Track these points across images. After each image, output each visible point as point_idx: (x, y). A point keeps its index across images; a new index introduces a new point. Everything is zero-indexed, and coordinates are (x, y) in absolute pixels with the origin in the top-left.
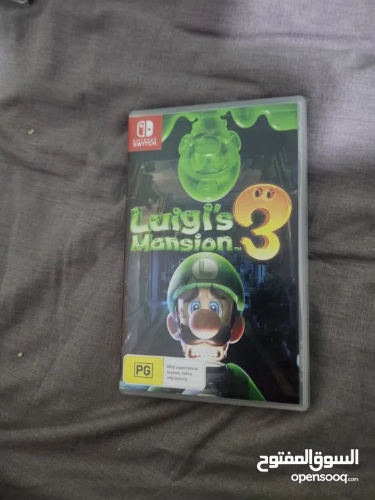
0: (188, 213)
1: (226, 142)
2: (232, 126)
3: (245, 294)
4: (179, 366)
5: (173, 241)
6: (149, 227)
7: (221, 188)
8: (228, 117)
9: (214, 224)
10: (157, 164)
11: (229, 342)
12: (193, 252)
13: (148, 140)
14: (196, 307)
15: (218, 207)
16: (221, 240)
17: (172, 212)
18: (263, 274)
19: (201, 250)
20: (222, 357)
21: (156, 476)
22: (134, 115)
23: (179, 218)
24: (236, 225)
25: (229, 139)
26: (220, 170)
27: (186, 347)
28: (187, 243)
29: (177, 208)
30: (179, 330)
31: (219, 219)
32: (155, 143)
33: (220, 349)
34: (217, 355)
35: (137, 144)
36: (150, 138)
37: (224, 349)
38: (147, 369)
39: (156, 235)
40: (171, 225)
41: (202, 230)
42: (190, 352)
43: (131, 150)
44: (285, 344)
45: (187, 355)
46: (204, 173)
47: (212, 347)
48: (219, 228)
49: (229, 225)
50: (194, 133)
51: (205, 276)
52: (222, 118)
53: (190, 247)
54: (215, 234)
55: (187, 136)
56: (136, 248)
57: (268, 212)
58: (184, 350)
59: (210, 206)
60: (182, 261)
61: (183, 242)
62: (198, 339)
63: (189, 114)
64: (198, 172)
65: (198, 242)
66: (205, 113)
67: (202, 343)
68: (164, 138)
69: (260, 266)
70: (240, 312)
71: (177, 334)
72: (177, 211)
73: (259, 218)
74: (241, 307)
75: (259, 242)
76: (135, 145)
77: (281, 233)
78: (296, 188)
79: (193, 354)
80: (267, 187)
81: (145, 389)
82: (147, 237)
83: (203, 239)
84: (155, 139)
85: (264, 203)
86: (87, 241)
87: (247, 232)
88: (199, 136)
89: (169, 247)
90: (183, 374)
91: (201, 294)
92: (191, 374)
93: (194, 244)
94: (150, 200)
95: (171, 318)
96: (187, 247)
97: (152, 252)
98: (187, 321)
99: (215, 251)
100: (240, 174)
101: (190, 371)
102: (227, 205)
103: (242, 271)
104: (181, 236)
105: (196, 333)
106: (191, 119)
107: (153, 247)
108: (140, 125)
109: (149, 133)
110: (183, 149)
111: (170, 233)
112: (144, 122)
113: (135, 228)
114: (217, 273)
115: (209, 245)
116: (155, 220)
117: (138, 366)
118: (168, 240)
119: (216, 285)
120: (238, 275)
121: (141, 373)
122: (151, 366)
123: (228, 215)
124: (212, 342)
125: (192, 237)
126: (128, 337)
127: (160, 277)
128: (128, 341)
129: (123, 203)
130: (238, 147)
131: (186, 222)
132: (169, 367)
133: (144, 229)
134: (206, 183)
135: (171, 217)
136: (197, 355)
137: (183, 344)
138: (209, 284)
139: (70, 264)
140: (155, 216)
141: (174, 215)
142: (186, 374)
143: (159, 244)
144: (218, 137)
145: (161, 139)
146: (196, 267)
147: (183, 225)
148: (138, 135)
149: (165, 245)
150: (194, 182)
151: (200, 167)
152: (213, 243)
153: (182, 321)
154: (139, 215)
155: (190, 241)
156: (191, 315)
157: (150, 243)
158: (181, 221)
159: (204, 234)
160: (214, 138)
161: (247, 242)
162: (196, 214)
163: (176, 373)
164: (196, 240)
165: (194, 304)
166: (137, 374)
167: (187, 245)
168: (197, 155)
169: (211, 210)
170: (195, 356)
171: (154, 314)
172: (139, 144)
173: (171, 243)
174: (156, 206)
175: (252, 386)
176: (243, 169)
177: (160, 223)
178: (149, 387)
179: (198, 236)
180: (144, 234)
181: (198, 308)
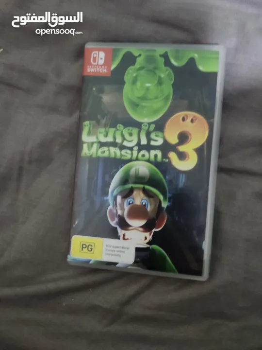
0: (129, 130)
1: (162, 76)
2: (167, 63)
3: (168, 195)
4: (115, 245)
5: (116, 151)
6: (97, 138)
7: (156, 112)
8: (165, 56)
9: (149, 139)
10: (107, 88)
11: (154, 230)
12: (131, 160)
13: (100, 67)
14: (131, 202)
15: (153, 127)
16: (153, 153)
17: (116, 128)
18: (184, 180)
19: (137, 159)
20: (148, 240)
21: (92, 324)
22: (89, 46)
23: (122, 132)
24: (165, 142)
25: (165, 73)
26: (156, 98)
27: (121, 232)
28: (126, 153)
29: (121, 125)
30: (117, 219)
31: (153, 136)
32: (105, 71)
33: (147, 234)
34: (144, 239)
35: (90, 70)
36: (102, 65)
37: (150, 235)
38: (90, 247)
39: (102, 145)
40: (115, 138)
41: (138, 144)
42: (124, 235)
43: (85, 74)
44: (195, 233)
45: (121, 237)
46: (144, 98)
47: (140, 232)
48: (153, 143)
49: (160, 142)
50: (137, 65)
51: (139, 179)
52: (161, 56)
53: (129, 157)
54: (149, 147)
55: (132, 67)
56: (85, 154)
57: (190, 134)
58: (119, 234)
59: (146, 126)
60: (122, 167)
61: (124, 152)
62: (131, 226)
63: (134, 49)
64: (139, 98)
65: (135, 153)
66: (148, 50)
67: (134, 229)
68: (113, 67)
69: (181, 175)
70: (163, 208)
71: (115, 222)
72: (120, 127)
73: (184, 138)
74: (165, 205)
75: (182, 156)
76: (89, 70)
77: (199, 151)
78: (213, 117)
79: (126, 237)
80: (191, 114)
81: (88, 262)
82: (95, 146)
83: (139, 151)
84: (106, 67)
85: (188, 127)
86: (45, 145)
87: (174, 148)
88: (141, 68)
89: (113, 155)
90: (118, 251)
91: (135, 193)
92: (124, 252)
93: (132, 154)
94: (99, 116)
95: (111, 210)
96: (126, 156)
97: (98, 158)
98: (124, 212)
99: (149, 161)
100: (172, 103)
101: (123, 250)
102: (160, 126)
103: (167, 177)
104: (122, 147)
105: (130, 222)
106: (136, 54)
107: (100, 154)
108: (94, 54)
109: (101, 62)
110: (128, 77)
111: (114, 144)
112: (97, 52)
113: (85, 137)
114: (148, 177)
115: (143, 156)
116: (102, 133)
117: (83, 245)
118: (112, 149)
119: (147, 187)
120: (164, 180)
121: (85, 250)
122: (93, 245)
123: (160, 134)
124: (141, 229)
125: (131, 149)
126: (76, 223)
127: (103, 177)
128: (76, 226)
129: (76, 116)
130: (171, 80)
131: (127, 136)
132: (107, 246)
133: (93, 139)
134: (144, 107)
135: (115, 132)
136: (129, 238)
137: (119, 229)
138: (142, 186)
139: (30, 162)
140: (102, 130)
141: (118, 130)
142: (121, 251)
143: (104, 152)
144: (157, 71)
145: (110, 68)
146: (132, 172)
147: (124, 139)
148: (92, 62)
149: (109, 153)
150: (135, 105)
151: (140, 94)
152: (147, 154)
153: (120, 212)
154: (90, 128)
155: (129, 152)
156: (127, 208)
157: (97, 151)
158: (123, 136)
159: (141, 147)
160: (153, 71)
161: (173, 156)
162: (135, 131)
163: (113, 251)
164: (134, 152)
165: (129, 200)
166: (82, 250)
167: (127, 154)
168: (138, 84)
169: (147, 128)
170: (128, 239)
171: (97, 205)
172: (92, 70)
173: (114, 152)
174: (103, 121)
175: (168, 262)
176: (174, 99)
177: (106, 135)
178: (90, 260)
179: (136, 148)
180: (92, 143)
181: (132, 203)
